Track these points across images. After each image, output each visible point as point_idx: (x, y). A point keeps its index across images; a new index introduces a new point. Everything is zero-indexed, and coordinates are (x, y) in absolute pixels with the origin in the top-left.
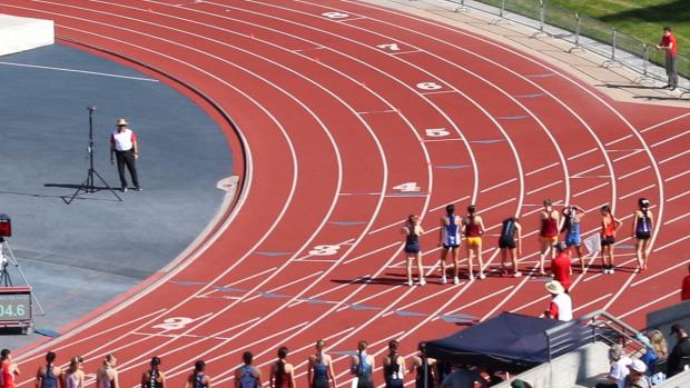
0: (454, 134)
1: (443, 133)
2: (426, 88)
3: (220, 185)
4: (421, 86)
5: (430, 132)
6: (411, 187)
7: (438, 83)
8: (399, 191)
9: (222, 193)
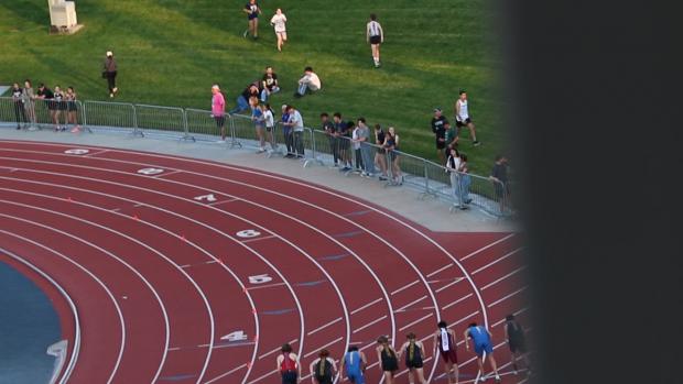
0: (276, 279)
1: (266, 279)
2: (245, 235)
3: (50, 351)
4: (241, 234)
5: (253, 279)
6: (239, 335)
7: (256, 229)
8: (227, 341)
9: (53, 359)
